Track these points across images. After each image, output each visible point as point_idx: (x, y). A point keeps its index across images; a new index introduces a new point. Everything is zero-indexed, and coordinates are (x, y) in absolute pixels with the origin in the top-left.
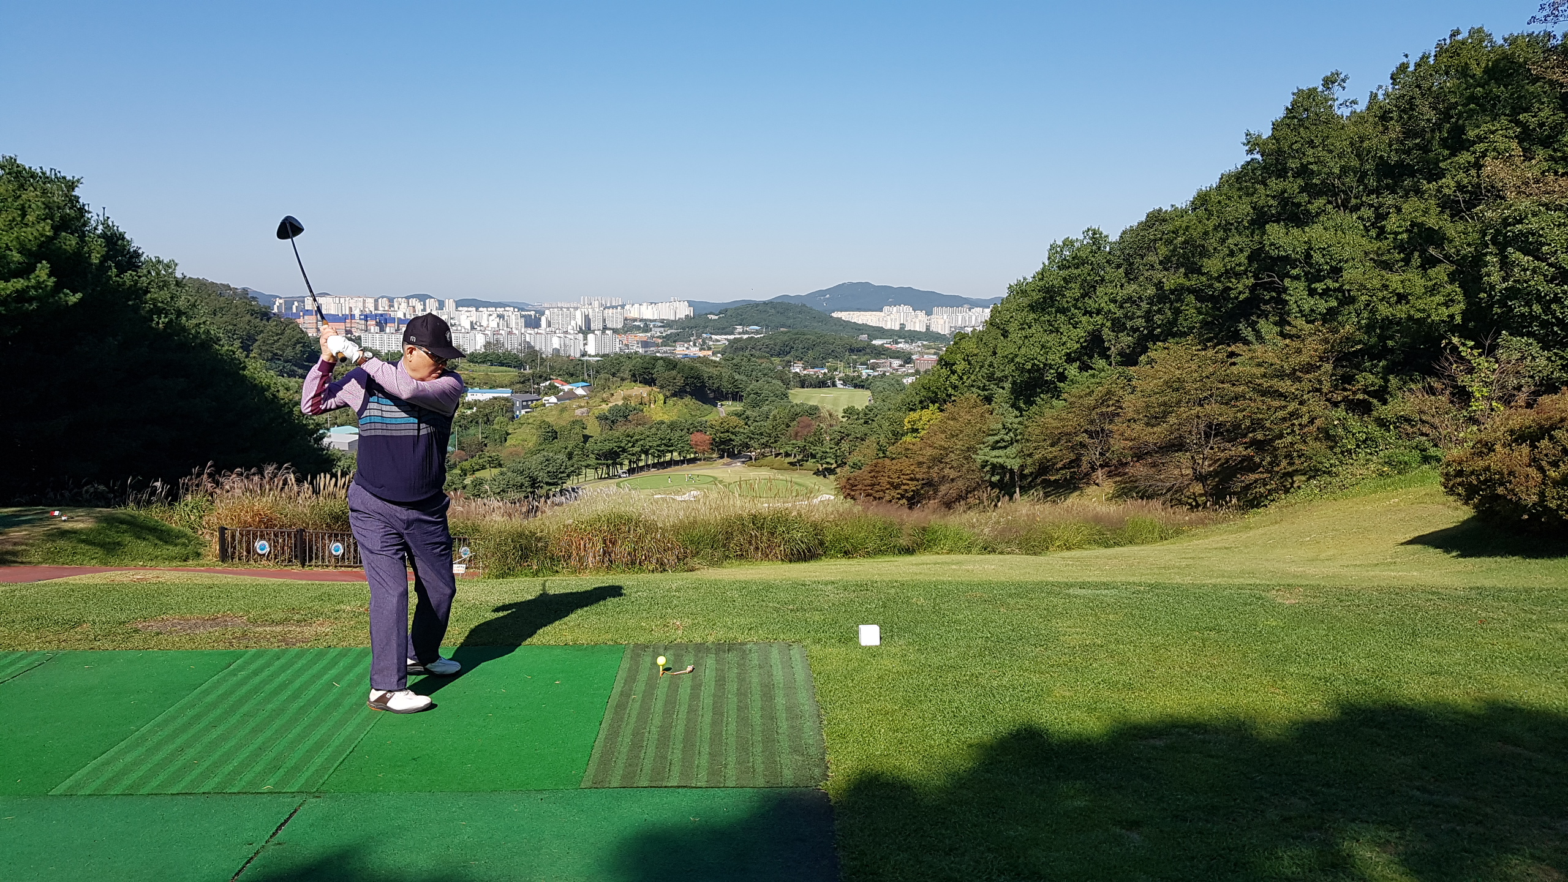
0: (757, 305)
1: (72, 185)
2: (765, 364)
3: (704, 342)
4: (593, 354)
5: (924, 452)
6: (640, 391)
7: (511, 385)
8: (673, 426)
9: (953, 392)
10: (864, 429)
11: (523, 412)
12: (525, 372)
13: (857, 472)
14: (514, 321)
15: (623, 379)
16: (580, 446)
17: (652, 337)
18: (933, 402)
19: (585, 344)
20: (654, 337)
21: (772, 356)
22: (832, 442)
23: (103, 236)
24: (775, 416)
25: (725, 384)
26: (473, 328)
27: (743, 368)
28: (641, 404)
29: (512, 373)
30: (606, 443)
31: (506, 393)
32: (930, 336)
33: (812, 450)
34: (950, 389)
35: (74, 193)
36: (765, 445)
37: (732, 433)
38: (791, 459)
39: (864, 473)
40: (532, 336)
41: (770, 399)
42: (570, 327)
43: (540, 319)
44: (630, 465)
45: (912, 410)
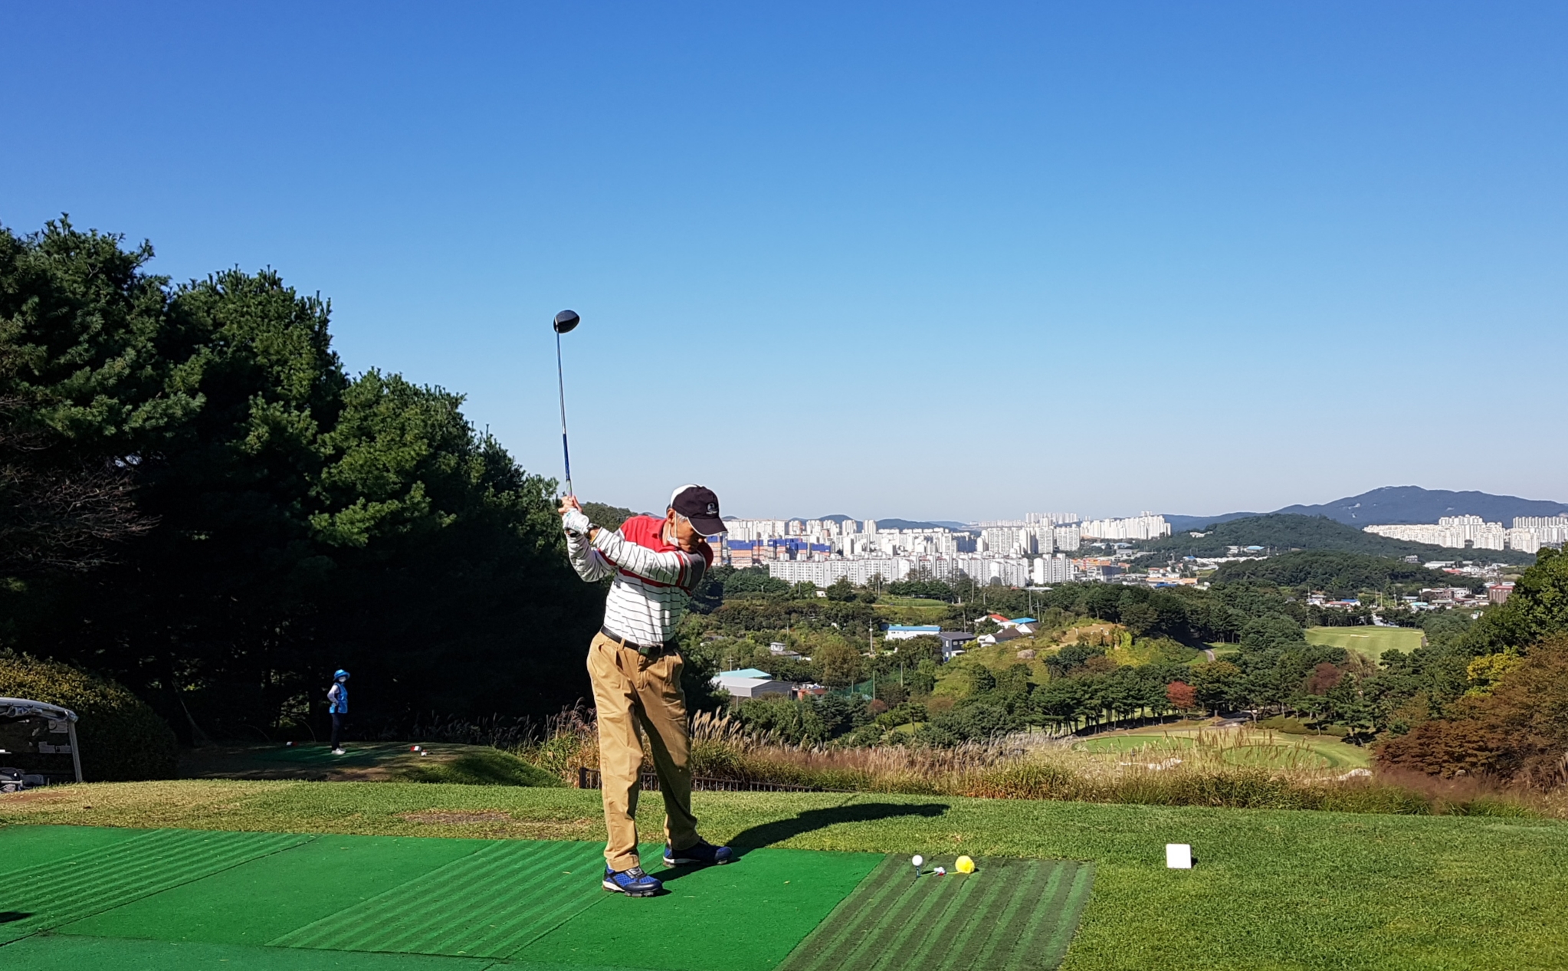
0: (1257, 518)
1: (455, 402)
2: (1270, 594)
3: (1186, 567)
4: (1041, 582)
5: (1498, 711)
6: (1100, 628)
7: (938, 621)
8: (1143, 673)
9: (1538, 630)
10: (1413, 680)
11: (954, 654)
12: (956, 605)
13: (1400, 738)
14: (944, 544)
15: (1078, 614)
16: (1023, 697)
17: (1117, 561)
18: (1510, 644)
19: (1031, 572)
20: (1119, 561)
21: (1279, 585)
22: (1367, 698)
23: (486, 455)
24: (1283, 662)
25: (1214, 620)
26: (895, 553)
27: (1238, 600)
28: (1102, 644)
29: (941, 606)
30: (1056, 693)
31: (932, 631)
32: (1509, 555)
33: (1338, 707)
34: (1533, 625)
35: (457, 411)
36: (1272, 701)
37: (1225, 683)
38: (1309, 720)
39: (1411, 739)
40: (966, 563)
41: (1277, 640)
42: (1012, 550)
43: (975, 542)
44: (1087, 722)
45: (1479, 653)
